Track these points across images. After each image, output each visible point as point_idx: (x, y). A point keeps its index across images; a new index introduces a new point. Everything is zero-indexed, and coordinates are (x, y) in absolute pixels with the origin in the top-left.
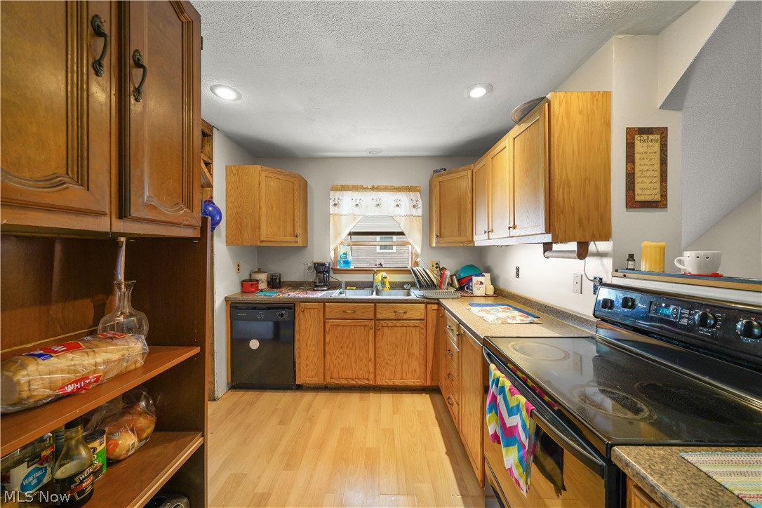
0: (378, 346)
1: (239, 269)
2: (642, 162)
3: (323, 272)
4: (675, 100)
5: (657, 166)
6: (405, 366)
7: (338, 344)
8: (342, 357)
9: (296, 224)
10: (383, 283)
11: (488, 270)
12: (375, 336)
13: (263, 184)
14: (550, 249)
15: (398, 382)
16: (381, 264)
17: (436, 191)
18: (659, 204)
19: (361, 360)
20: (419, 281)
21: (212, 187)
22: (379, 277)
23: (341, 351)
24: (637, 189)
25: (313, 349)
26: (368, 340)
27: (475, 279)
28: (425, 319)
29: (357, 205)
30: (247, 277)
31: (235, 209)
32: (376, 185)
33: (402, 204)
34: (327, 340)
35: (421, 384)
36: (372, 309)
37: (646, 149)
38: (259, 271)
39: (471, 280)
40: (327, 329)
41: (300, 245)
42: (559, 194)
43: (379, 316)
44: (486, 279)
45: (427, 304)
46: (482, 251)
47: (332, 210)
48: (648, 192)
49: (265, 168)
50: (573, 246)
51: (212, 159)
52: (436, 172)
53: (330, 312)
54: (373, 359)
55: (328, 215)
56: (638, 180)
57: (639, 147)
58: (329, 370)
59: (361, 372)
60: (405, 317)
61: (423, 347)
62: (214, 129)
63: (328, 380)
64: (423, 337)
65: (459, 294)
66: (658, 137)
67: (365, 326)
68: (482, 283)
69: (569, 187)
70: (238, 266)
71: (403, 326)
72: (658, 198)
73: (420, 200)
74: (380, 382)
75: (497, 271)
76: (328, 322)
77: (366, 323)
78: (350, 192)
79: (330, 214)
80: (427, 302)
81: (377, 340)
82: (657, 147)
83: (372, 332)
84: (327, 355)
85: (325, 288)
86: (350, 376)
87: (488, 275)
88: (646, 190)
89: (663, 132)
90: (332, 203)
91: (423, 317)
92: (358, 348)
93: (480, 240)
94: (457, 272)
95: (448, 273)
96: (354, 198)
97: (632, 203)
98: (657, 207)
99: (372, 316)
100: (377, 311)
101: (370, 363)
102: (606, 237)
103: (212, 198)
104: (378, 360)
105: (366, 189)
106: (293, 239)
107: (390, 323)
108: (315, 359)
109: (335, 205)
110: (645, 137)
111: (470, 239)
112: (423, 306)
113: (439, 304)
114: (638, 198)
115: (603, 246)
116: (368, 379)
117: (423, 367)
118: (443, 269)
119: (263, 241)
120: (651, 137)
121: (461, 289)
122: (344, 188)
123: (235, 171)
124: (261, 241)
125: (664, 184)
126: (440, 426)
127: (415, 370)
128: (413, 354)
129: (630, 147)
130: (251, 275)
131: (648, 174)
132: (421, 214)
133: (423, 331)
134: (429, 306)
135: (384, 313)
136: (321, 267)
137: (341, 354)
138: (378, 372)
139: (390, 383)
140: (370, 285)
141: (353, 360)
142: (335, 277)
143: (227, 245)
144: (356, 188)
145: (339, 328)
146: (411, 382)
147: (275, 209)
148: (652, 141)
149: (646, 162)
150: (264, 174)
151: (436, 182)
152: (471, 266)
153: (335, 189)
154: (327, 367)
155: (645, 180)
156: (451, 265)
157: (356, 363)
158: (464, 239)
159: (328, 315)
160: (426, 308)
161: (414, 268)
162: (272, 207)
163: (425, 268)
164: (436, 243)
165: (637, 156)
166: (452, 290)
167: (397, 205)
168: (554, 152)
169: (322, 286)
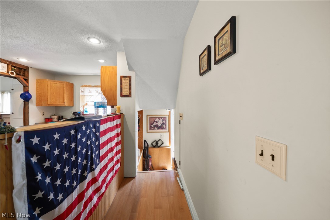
1: (43, 114)
2: (124, 85)
5: (128, 86)
9: (64, 99)
13: (49, 86)
21: (28, 87)
24: (123, 92)
29: (90, 92)
30: (48, 117)
31: (39, 94)
32: (96, 85)
37: (126, 81)
38: (55, 115)
41: (67, 106)
47: (81, 94)
48: (126, 93)
49: (50, 80)
51: (28, 78)
55: (79, 95)
56: (123, 89)
57: (123, 81)
62: (29, 68)
66: (128, 78)
69: (106, 91)
70: (43, 113)
72: (128, 94)
78: (87, 88)
79: (80, 95)
82: (128, 81)
88: (126, 92)
89: (130, 77)
90: (81, 91)
96: (89, 90)
97: (122, 95)
98: (128, 96)
103: (28, 90)
105: (93, 86)
106: (63, 104)
109: (82, 92)
110: (125, 78)
114: (123, 94)
119: (49, 105)
120: (126, 78)
122: (86, 86)
123: (39, 81)
124: (48, 105)
125: (130, 91)
129: (121, 81)
130: (51, 116)
131: (126, 88)
136: (76, 113)
143: (36, 106)
144: (89, 86)
147: (54, 94)
148: (127, 79)
149: (125, 85)
150: (49, 82)
153: (82, 86)
155: (125, 90)
162: (53, 93)
165: (123, 83)
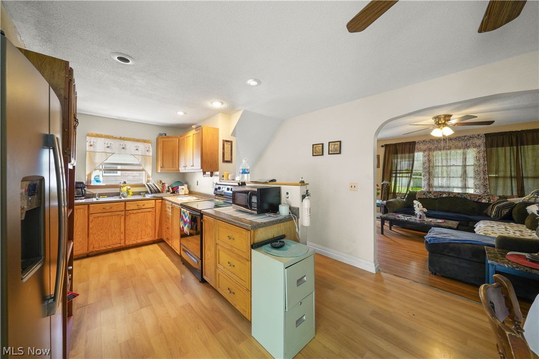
0: (126, 224)
3: (81, 188)
4: (234, 134)
5: (230, 151)
6: (144, 232)
7: (99, 228)
8: (102, 235)
10: (128, 192)
11: (186, 183)
12: (125, 219)
14: (205, 174)
15: (139, 241)
16: (125, 182)
17: (160, 146)
18: (230, 162)
19: (115, 234)
20: (151, 190)
22: (124, 189)
23: (101, 231)
24: (225, 157)
25: (80, 233)
26: (121, 222)
27: (180, 187)
28: (155, 207)
29: (108, 147)
33: (140, 149)
34: (91, 226)
35: (153, 239)
36: (124, 205)
37: (227, 146)
39: (178, 188)
40: (91, 220)
42: (204, 157)
43: (127, 209)
44: (185, 187)
45: (156, 200)
46: (184, 175)
47: (88, 148)
50: (209, 173)
52: (161, 135)
53: (93, 210)
54: (124, 232)
56: (225, 155)
58: (92, 243)
59: (115, 241)
60: (144, 207)
61: (153, 221)
63: (91, 249)
64: (154, 216)
65: (172, 195)
67: (118, 215)
68: (183, 189)
71: (142, 212)
72: (230, 160)
73: (151, 147)
74: (128, 243)
75: (190, 183)
76: (91, 216)
77: (119, 213)
78: (103, 139)
79: (86, 151)
80: (156, 199)
81: (126, 221)
82: (230, 146)
83: (123, 217)
84: (91, 236)
85: (83, 198)
86: (108, 244)
87: (186, 186)
88: (227, 158)
89: (231, 142)
90: (88, 144)
91: (153, 206)
92: (113, 228)
93: (182, 170)
94: (171, 185)
95: (167, 185)
96: (106, 143)
97: (224, 161)
99: (123, 208)
100: (127, 206)
101: (121, 234)
102: (217, 170)
104: (127, 232)
105: (116, 138)
107: (135, 212)
108: (81, 239)
109: (91, 145)
110: (227, 143)
111: (177, 169)
112: (154, 201)
113: (162, 199)
115: (217, 173)
116: (120, 243)
117: (154, 231)
118: (163, 184)
121: (173, 192)
122: (99, 136)
125: (232, 156)
126: (163, 250)
127: (149, 233)
128: (148, 225)
129: (224, 145)
131: (228, 153)
132: (151, 155)
133: (154, 213)
134: (157, 201)
135: (130, 206)
136: (79, 185)
137: (101, 233)
138: (127, 238)
139: (135, 242)
140: (118, 194)
141: (110, 234)
142: (89, 191)
144: (107, 137)
145: (100, 219)
146: (146, 239)
148: (229, 144)
149: (227, 150)
151: (160, 140)
152: (179, 182)
153: (91, 135)
154: (90, 242)
155: (227, 155)
156: (168, 182)
157: (112, 236)
158: (175, 169)
159: (91, 211)
160: (155, 202)
161: (148, 184)
163: (154, 182)
164: (161, 171)
165: (225, 148)
166: (169, 193)
167: (137, 149)
168: (203, 143)
169: (80, 197)
